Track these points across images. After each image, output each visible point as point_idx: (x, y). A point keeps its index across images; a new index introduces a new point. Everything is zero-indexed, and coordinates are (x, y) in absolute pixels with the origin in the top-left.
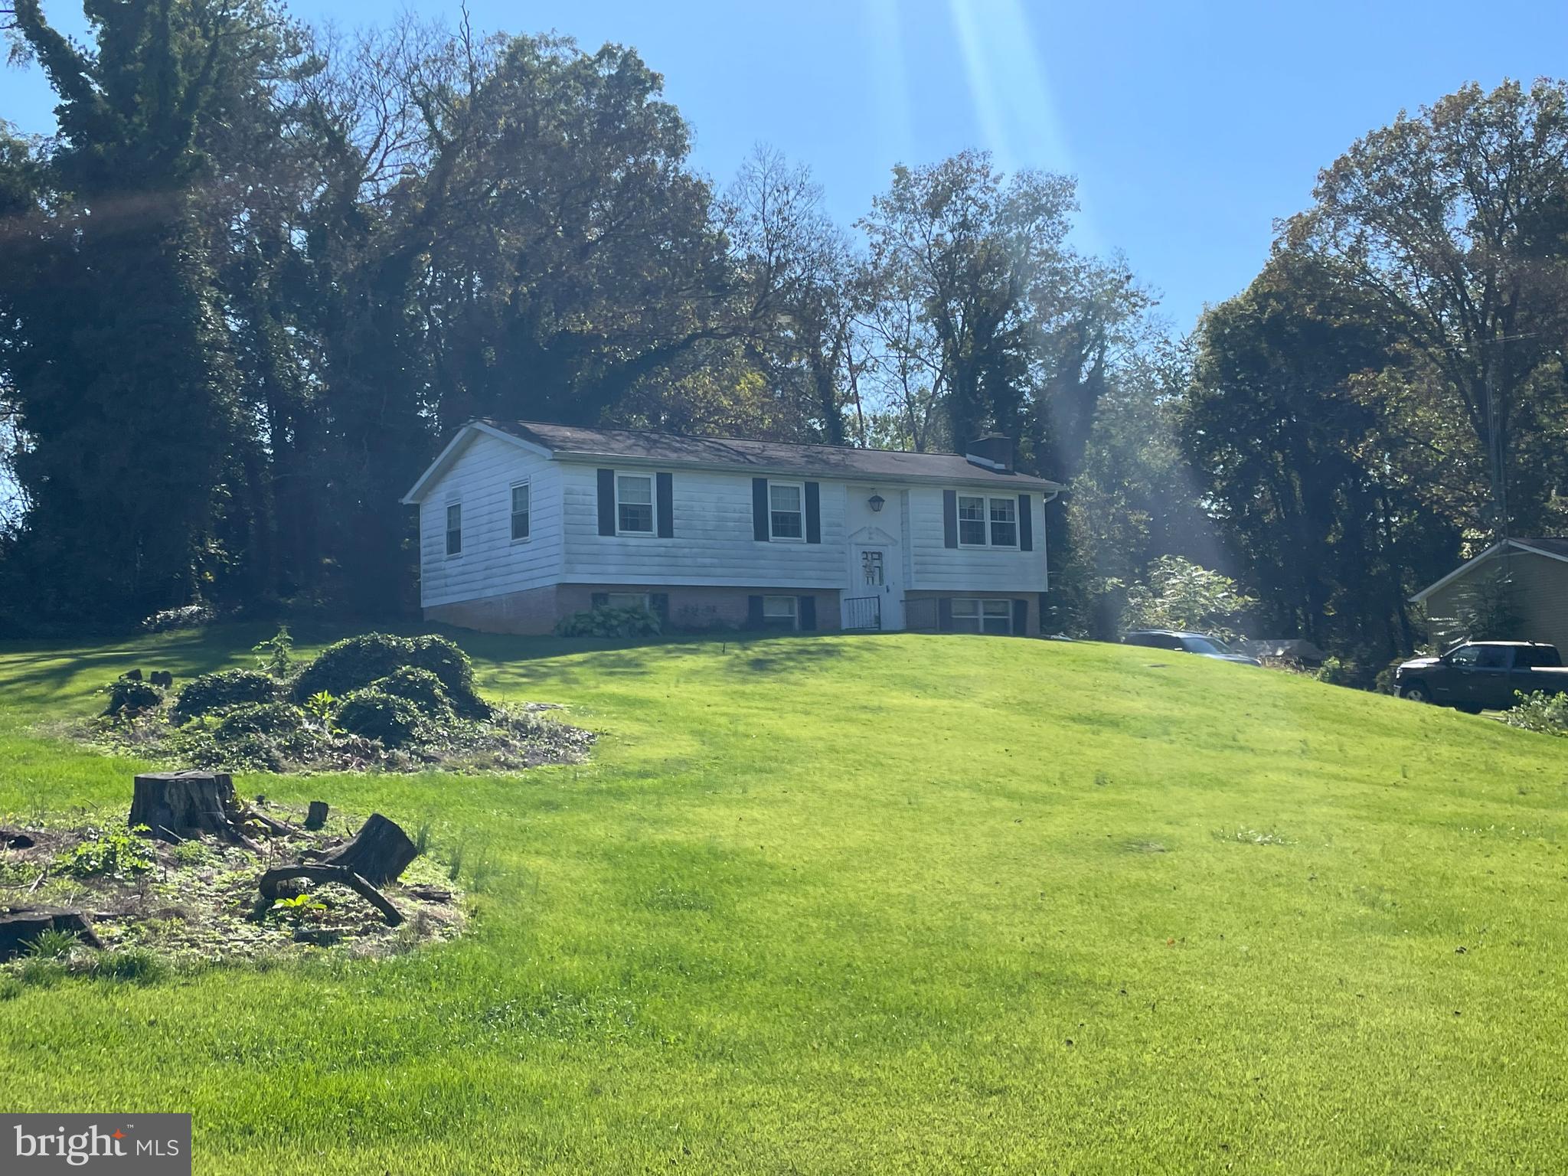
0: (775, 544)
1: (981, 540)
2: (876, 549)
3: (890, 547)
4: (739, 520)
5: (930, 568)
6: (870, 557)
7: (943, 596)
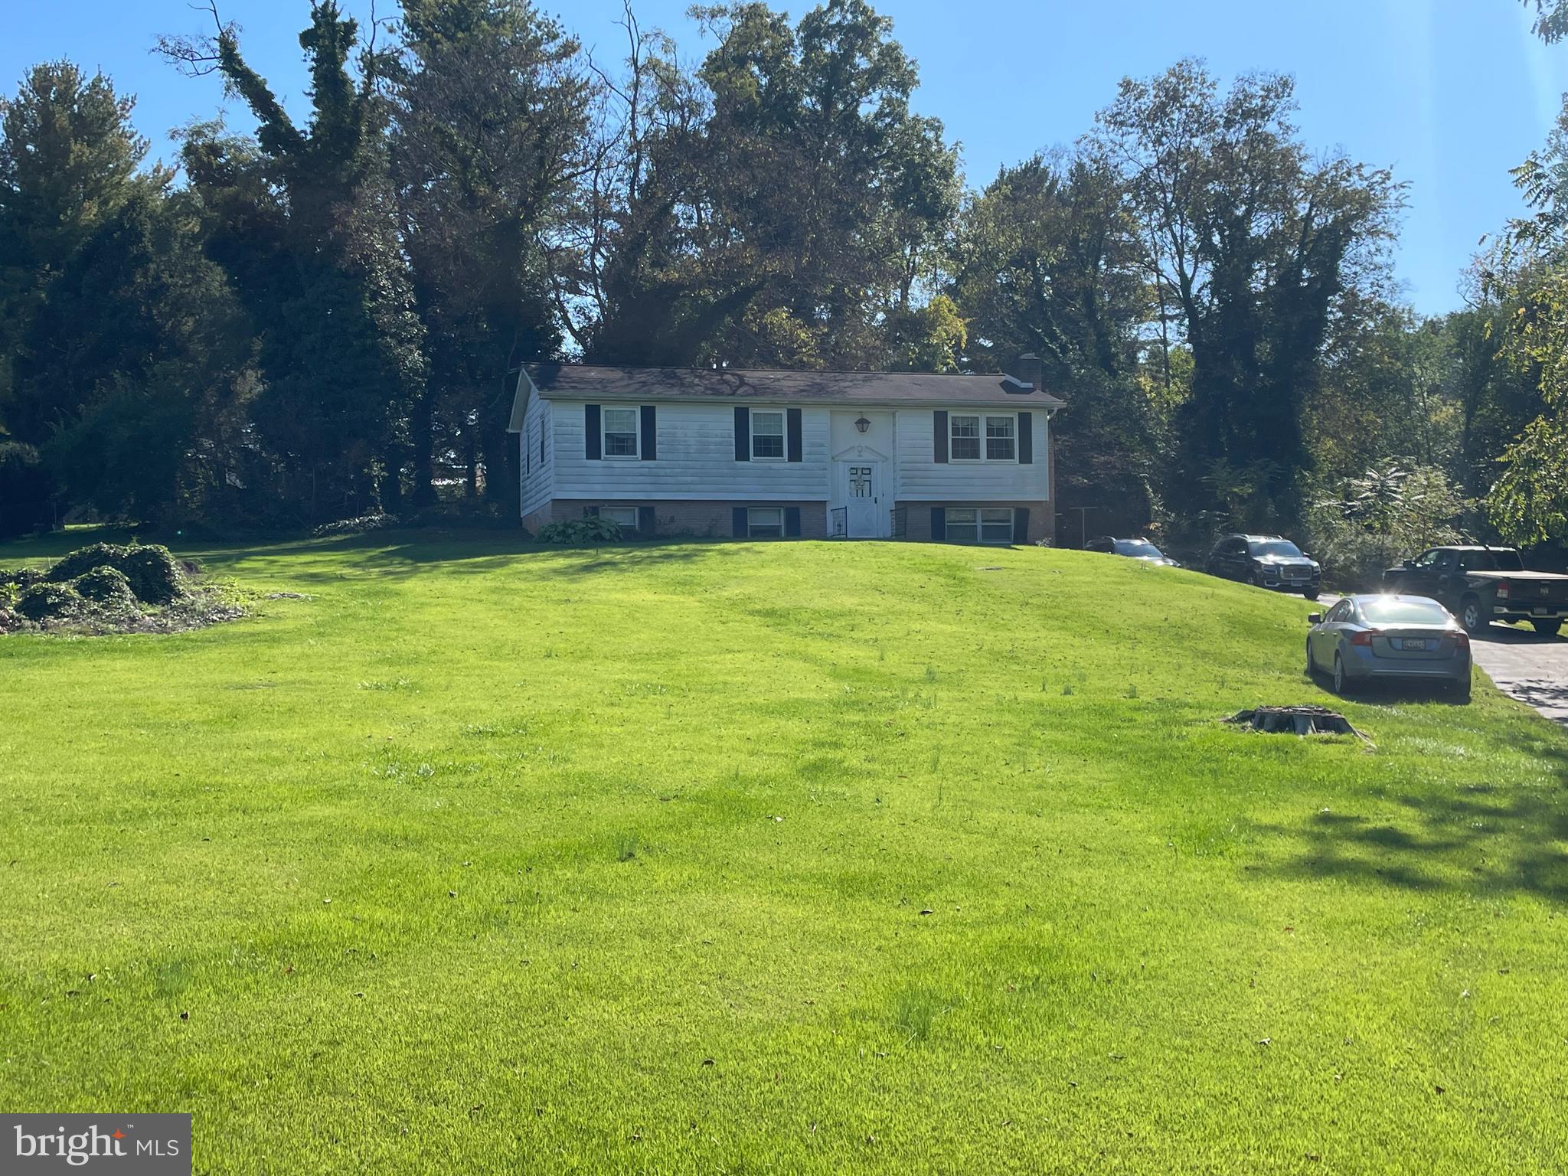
0: (754, 462)
1: (975, 455)
2: (865, 465)
3: (880, 463)
4: (721, 444)
5: (918, 481)
6: (859, 472)
7: (937, 506)
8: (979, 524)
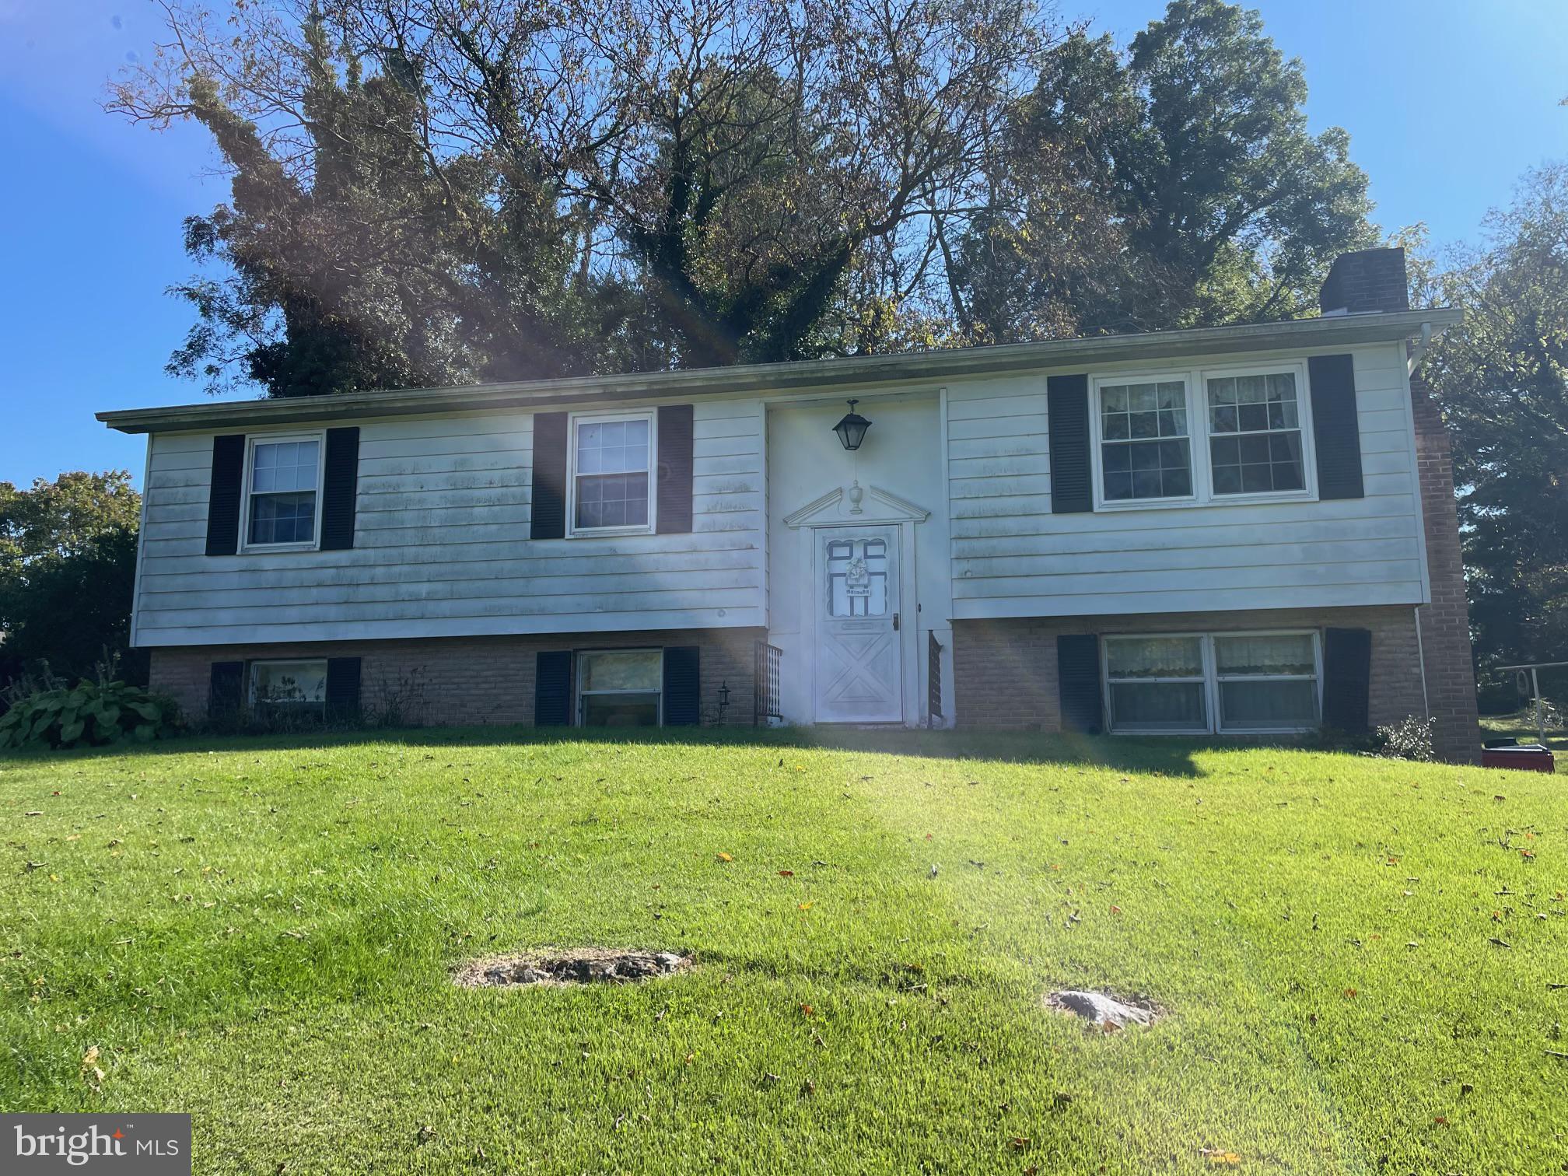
1: (1179, 484)
2: (869, 533)
3: (908, 527)
4: (500, 502)
5: (1008, 564)
6: (858, 552)
7: (1073, 631)
8: (1210, 679)
